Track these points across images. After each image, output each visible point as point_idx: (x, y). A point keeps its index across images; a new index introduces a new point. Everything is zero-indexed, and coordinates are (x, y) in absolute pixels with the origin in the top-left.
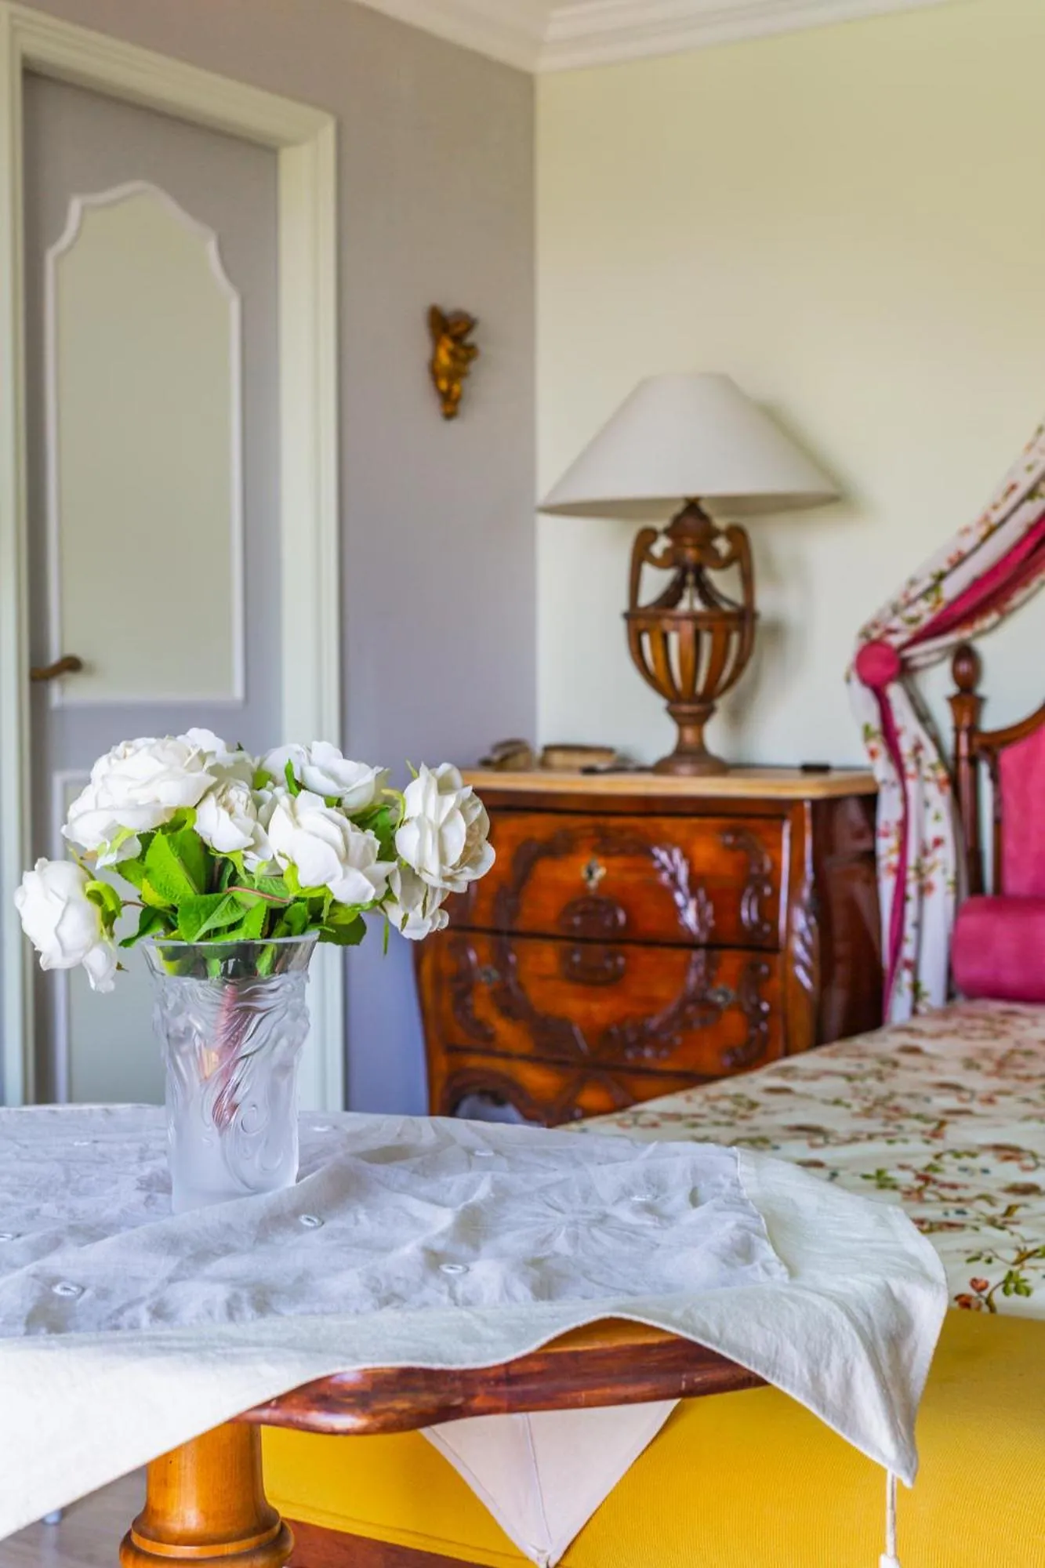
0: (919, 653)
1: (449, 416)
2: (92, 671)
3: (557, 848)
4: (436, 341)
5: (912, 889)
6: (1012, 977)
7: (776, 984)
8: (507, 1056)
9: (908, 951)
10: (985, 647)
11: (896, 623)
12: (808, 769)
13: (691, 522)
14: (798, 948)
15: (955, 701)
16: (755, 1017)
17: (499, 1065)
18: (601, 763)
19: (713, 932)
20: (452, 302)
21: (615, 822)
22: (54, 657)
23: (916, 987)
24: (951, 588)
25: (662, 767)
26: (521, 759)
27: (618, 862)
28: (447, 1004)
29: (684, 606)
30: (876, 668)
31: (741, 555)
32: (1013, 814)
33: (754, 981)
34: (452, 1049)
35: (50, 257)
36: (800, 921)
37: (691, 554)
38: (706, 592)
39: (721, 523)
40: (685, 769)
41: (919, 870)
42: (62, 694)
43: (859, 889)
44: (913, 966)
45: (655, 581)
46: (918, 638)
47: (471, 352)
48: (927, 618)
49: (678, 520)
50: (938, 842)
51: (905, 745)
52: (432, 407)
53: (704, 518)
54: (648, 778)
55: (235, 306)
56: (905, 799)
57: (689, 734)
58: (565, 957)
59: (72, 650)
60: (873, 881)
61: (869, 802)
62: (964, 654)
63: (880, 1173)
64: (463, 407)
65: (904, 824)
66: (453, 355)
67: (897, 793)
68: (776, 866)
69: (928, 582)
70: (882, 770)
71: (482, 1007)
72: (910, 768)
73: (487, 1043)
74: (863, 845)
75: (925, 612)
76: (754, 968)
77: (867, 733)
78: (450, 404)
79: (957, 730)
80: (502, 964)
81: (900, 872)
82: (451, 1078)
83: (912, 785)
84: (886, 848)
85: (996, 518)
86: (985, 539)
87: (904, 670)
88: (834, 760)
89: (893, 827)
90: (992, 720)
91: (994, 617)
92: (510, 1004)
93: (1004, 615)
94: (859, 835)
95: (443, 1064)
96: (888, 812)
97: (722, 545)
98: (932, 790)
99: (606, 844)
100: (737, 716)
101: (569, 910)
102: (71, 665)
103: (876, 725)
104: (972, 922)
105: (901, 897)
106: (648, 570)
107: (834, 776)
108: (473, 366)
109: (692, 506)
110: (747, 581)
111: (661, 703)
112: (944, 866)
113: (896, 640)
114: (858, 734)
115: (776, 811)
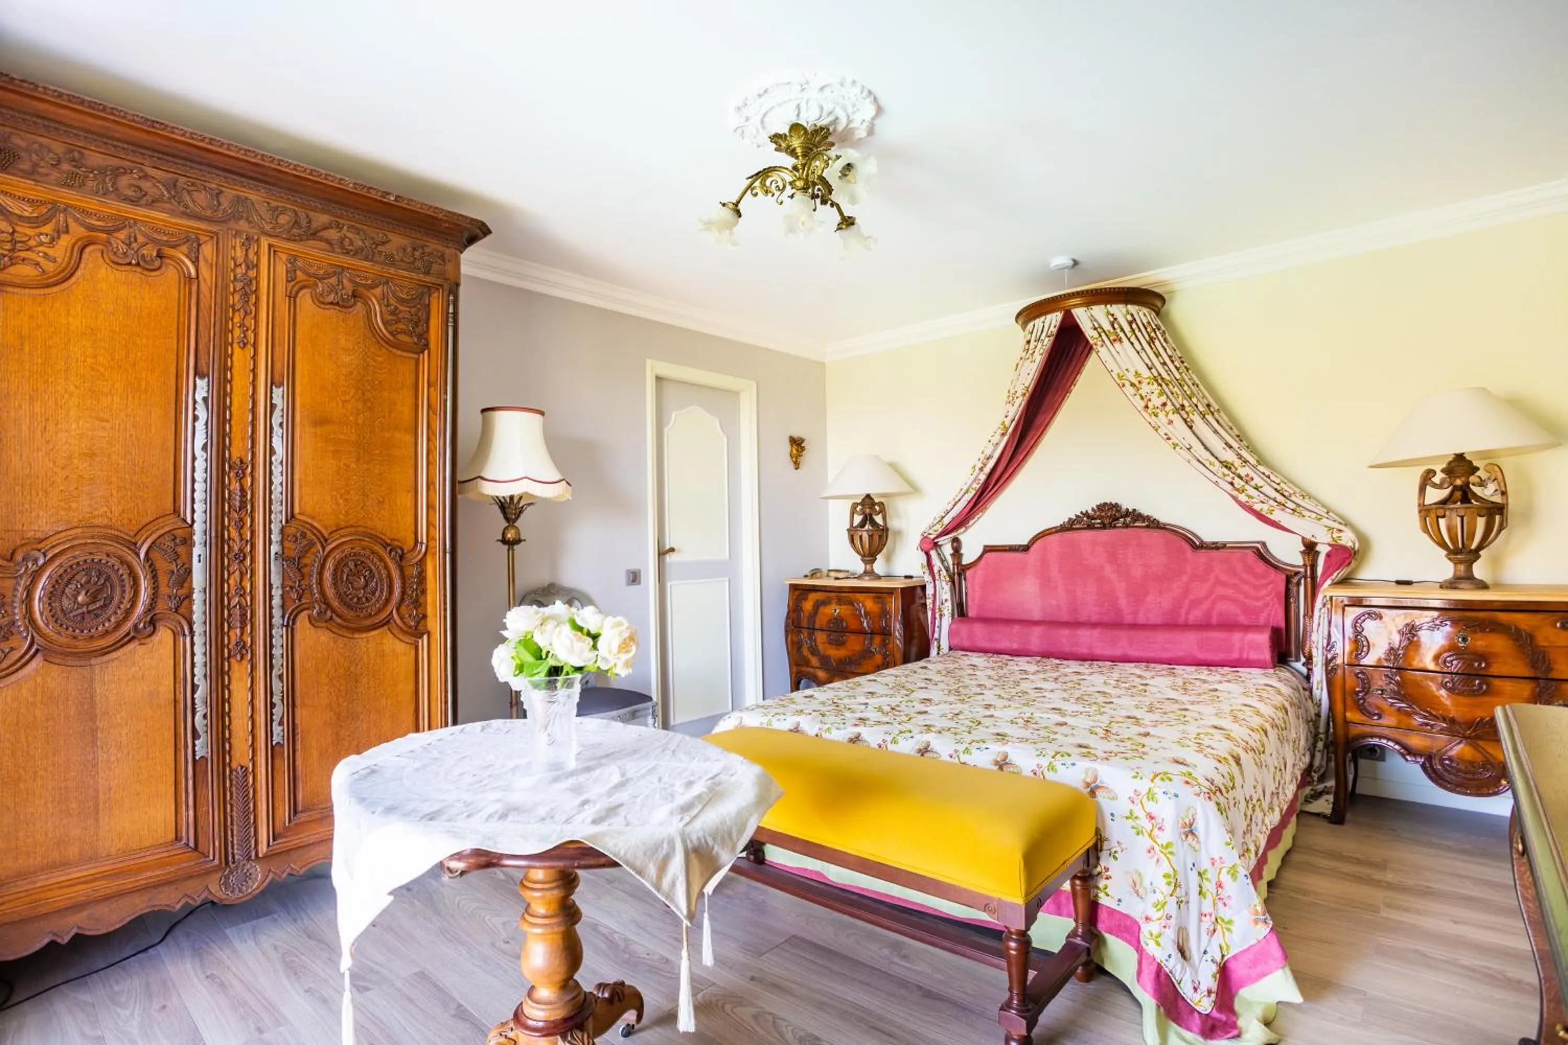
0: (941, 541)
1: (796, 469)
2: (679, 551)
3: (825, 603)
4: (792, 446)
5: (937, 616)
6: (966, 644)
7: (891, 645)
8: (813, 667)
9: (936, 636)
10: (961, 537)
11: (931, 532)
12: (906, 577)
13: (867, 500)
14: (897, 634)
15: (953, 555)
16: (885, 656)
17: (811, 670)
18: (841, 575)
19: (872, 630)
20: (797, 434)
21: (844, 594)
22: (667, 547)
23: (939, 647)
24: (946, 521)
25: (859, 577)
26: (818, 575)
27: (844, 607)
28: (795, 651)
29: (866, 527)
30: (927, 546)
31: (883, 511)
32: (970, 592)
33: (884, 645)
34: (797, 665)
35: (666, 430)
36: (898, 626)
37: (868, 511)
38: (873, 523)
39: (877, 500)
40: (867, 578)
41: (940, 609)
42: (669, 558)
43: (922, 616)
44: (939, 640)
45: (858, 519)
46: (938, 537)
47: (803, 449)
48: (940, 530)
49: (863, 500)
50: (946, 600)
51: (936, 570)
52: (792, 466)
53: (871, 499)
54: (855, 580)
55: (725, 440)
56: (935, 587)
57: (868, 567)
58: (829, 636)
59: (672, 546)
60: (925, 612)
61: (923, 588)
62: (956, 540)
63: (880, 707)
64: (801, 466)
65: (934, 595)
66: (797, 450)
67: (932, 585)
68: (891, 608)
69: (938, 519)
70: (927, 578)
71: (805, 652)
72: (937, 577)
73: (807, 663)
74: (923, 601)
75: (939, 528)
76: (884, 641)
77: (923, 566)
78: (797, 465)
79: (953, 565)
80: (810, 639)
81: (933, 610)
82: (797, 673)
83: (937, 582)
84: (929, 602)
85: (957, 499)
86: (954, 505)
87: (936, 545)
88: (914, 575)
89: (931, 596)
90: (965, 561)
91: (964, 529)
92: (814, 651)
93: (967, 529)
94: (921, 598)
95: (795, 669)
96: (929, 591)
97: (877, 508)
98: (944, 583)
99: (840, 602)
100: (888, 559)
101: (829, 622)
102: (672, 550)
103: (925, 563)
104: (954, 626)
105: (934, 618)
106: (855, 516)
107: (914, 579)
108: (804, 453)
109: (868, 496)
110: (884, 518)
111: (859, 557)
112: (947, 608)
113: (932, 537)
114: (920, 566)
115: (890, 592)
